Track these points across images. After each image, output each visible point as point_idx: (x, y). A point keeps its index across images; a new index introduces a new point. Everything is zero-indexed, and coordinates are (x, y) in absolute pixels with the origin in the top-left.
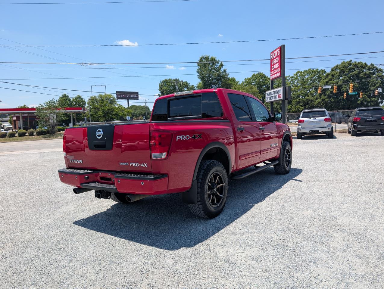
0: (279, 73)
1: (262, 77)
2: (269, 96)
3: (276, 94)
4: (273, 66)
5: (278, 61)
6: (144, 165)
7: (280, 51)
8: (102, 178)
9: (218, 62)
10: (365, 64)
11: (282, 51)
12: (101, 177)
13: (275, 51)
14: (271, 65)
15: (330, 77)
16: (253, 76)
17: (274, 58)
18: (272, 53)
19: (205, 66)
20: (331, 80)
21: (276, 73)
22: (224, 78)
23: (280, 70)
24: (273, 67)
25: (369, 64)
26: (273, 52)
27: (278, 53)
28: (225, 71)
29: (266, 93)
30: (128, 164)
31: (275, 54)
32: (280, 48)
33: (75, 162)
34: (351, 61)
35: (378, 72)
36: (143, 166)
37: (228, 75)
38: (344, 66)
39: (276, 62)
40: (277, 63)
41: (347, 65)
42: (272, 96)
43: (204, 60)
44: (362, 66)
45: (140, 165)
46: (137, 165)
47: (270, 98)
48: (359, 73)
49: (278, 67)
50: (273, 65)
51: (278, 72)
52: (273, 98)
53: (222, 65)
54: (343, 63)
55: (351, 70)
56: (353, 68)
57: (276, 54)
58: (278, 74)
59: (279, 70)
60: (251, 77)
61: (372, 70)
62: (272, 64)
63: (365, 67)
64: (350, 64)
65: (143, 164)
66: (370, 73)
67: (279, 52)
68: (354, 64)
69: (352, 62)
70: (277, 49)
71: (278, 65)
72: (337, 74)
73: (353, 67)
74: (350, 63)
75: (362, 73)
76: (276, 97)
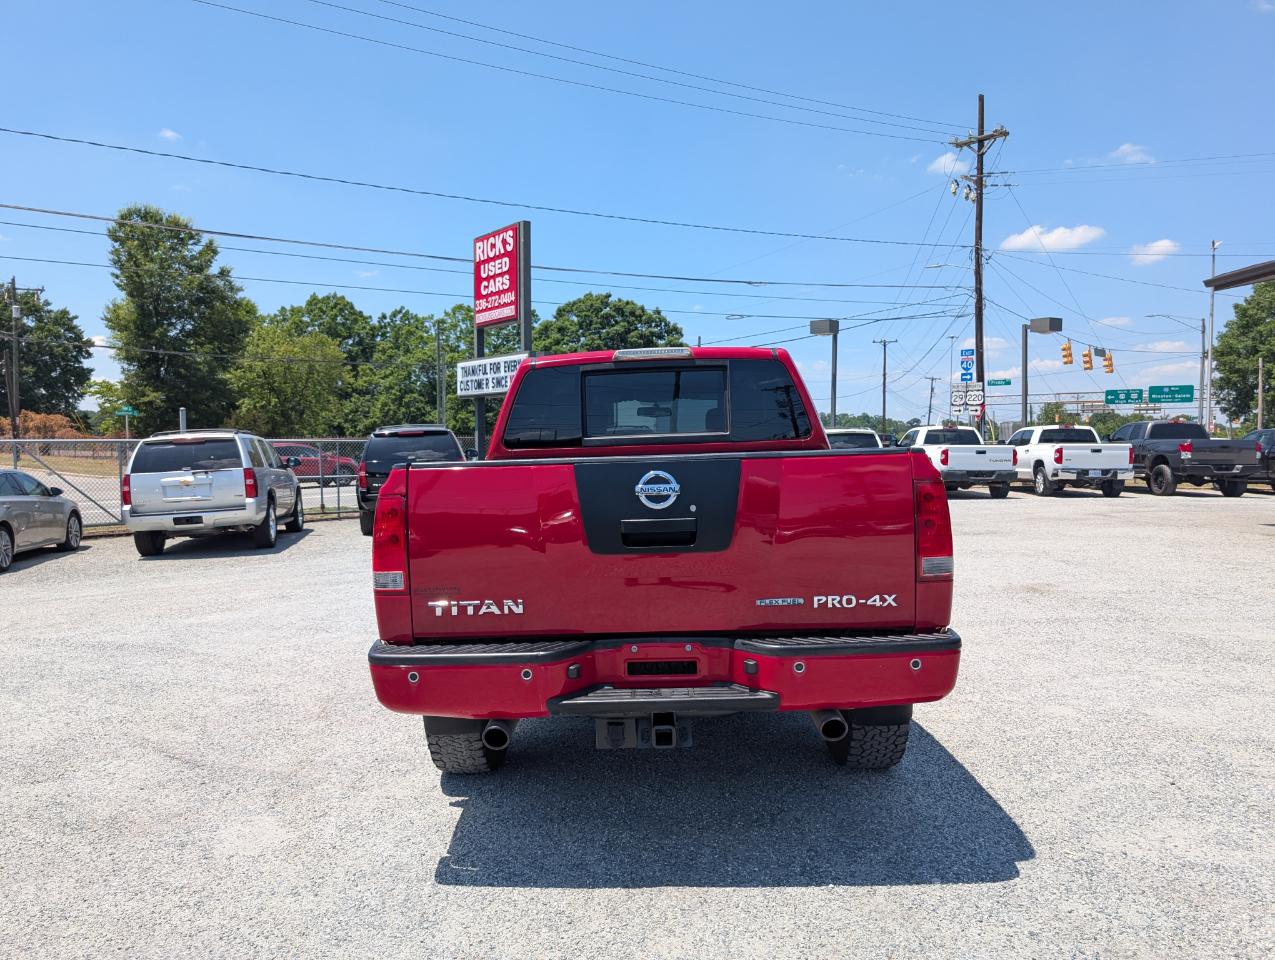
0: (513, 307)
1: (341, 310)
2: (474, 378)
3: (502, 374)
4: (485, 283)
5: (505, 269)
6: (883, 600)
7: (515, 238)
8: (635, 668)
9: (194, 236)
10: (642, 309)
11: (522, 240)
12: (629, 664)
13: (494, 234)
14: (478, 280)
15: (555, 335)
16: (310, 303)
17: (489, 260)
18: (478, 240)
19: (146, 243)
20: (557, 342)
21: (497, 307)
22: (223, 299)
23: (516, 299)
24: (486, 287)
25: (650, 309)
26: (486, 237)
27: (504, 242)
28: (224, 273)
29: (460, 365)
30: (801, 601)
31: (493, 246)
32: (515, 229)
33: (470, 611)
34: (609, 296)
35: (669, 332)
36: (878, 603)
37: (240, 289)
38: (592, 305)
39: (498, 272)
40: (501, 275)
41: (598, 304)
42: (486, 376)
43: (137, 221)
44: (632, 313)
45: (861, 601)
46: (849, 601)
47: (479, 385)
48: (628, 331)
49: (506, 287)
50: (488, 279)
51: (506, 305)
52: (491, 384)
53: (211, 250)
54: (589, 296)
55: (606, 321)
56: (613, 317)
57: (499, 245)
58: (509, 311)
59: (513, 298)
60: (303, 305)
61: (657, 326)
62: (484, 276)
63: (641, 316)
64: (607, 305)
65: (877, 597)
66: (652, 334)
67: (510, 241)
68: (615, 306)
69: (610, 299)
70: (505, 230)
71: (508, 282)
72: (574, 329)
73: (613, 313)
74: (605, 300)
75: (633, 330)
76: (503, 382)
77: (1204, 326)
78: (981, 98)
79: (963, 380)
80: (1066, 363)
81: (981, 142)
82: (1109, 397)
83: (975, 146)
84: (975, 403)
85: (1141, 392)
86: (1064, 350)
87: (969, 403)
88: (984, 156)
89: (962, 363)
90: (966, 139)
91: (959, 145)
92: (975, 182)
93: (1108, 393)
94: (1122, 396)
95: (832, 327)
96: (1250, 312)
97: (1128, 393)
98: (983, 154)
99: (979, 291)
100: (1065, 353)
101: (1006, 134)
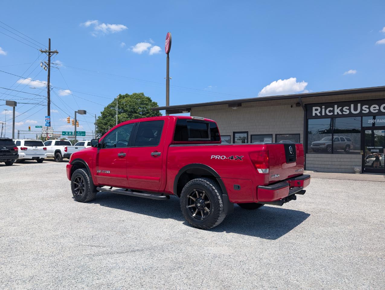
33: (275, 177)
77: (96, 116)
78: (50, 40)
79: (46, 126)
80: (68, 123)
81: (49, 53)
82: (63, 133)
83: (48, 54)
84: (50, 133)
85: (72, 133)
86: (68, 119)
87: (48, 133)
88: (51, 57)
89: (46, 120)
90: (45, 50)
91: (42, 52)
92: (48, 65)
93: (63, 132)
94: (67, 133)
95: (13, 104)
96: (105, 114)
97: (68, 133)
98: (50, 56)
99: (49, 98)
100: (68, 120)
101: (57, 53)
